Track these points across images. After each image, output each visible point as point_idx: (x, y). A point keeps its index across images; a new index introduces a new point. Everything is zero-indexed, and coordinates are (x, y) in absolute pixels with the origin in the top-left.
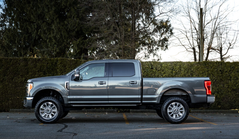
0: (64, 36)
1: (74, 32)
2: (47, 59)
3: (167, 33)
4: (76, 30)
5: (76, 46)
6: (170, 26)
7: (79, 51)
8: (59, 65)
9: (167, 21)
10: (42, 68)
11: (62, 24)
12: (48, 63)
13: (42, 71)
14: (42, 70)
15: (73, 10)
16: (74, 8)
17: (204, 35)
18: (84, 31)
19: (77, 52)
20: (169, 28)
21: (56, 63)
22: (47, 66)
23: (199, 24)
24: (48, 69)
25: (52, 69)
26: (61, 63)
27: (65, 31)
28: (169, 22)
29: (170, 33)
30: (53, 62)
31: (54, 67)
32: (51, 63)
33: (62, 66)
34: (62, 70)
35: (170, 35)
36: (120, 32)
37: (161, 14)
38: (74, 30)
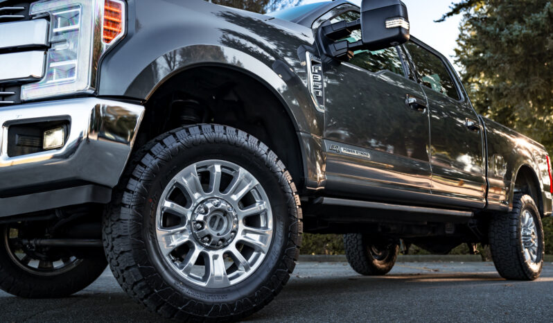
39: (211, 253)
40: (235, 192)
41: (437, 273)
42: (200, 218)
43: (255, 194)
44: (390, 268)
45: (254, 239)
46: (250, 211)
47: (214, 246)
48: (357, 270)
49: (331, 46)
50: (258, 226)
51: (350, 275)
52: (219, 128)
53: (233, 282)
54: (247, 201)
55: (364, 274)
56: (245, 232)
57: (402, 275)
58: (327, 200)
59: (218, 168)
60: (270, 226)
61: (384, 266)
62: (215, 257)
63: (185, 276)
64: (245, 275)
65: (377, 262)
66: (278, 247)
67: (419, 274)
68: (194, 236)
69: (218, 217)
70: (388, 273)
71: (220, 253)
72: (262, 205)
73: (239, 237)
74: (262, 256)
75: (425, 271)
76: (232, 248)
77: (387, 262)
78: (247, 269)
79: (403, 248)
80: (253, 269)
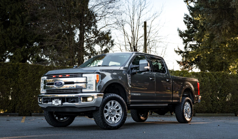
0: (8, 43)
1: (18, 40)
2: (8, 64)
3: (108, 44)
4: (20, 37)
5: (20, 54)
6: (111, 37)
7: (23, 59)
8: (20, 70)
9: (108, 33)
10: (3, 72)
11: (5, 31)
12: (9, 68)
13: (3, 76)
14: (4, 74)
15: (17, 17)
16: (18, 15)
17: (137, 48)
18: (29, 39)
19: (21, 60)
20: (110, 40)
21: (17, 68)
22: (9, 70)
23: (132, 38)
24: (10, 74)
25: (13, 74)
26: (23, 68)
27: (9, 38)
28: (110, 33)
29: (111, 44)
30: (14, 67)
31: (15, 72)
32: (13, 68)
33: (24, 71)
34: (23, 75)
35: (111, 46)
36: (69, 41)
37: (106, 25)
38: (18, 38)
39: (112, 117)
40: (116, 106)
41: (163, 121)
42: (110, 111)
43: (119, 106)
44: (146, 120)
45: (119, 114)
46: (118, 110)
47: (113, 116)
48: (135, 120)
49: (132, 71)
50: (119, 112)
51: (132, 122)
52: (115, 95)
53: (116, 123)
54: (118, 108)
55: (137, 122)
56: (117, 113)
57: (150, 122)
58: (131, 105)
59: (113, 102)
60: (122, 112)
61: (144, 119)
62: (113, 118)
63: (108, 121)
64: (118, 121)
65: (142, 118)
66: (123, 116)
67: (156, 122)
68: (109, 114)
69: (113, 111)
70: (145, 121)
71: (113, 117)
72: (120, 108)
73: (116, 114)
74: (120, 118)
75: (159, 121)
76: (115, 116)
77: (145, 117)
78: (118, 120)
79: (150, 113)
80: (119, 120)
